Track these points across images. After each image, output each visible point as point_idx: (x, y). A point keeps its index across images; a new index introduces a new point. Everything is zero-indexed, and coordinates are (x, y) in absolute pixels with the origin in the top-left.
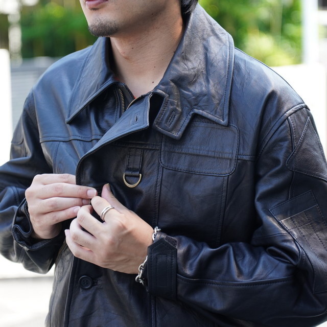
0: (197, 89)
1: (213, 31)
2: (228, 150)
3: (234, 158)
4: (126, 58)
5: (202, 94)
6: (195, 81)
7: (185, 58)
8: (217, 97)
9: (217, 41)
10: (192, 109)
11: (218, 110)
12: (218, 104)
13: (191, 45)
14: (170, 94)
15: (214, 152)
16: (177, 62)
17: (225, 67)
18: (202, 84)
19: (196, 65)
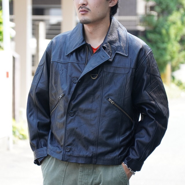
0: (116, 45)
1: (119, 26)
2: (127, 65)
3: (129, 67)
4: (91, 33)
5: (118, 47)
6: (116, 42)
7: (111, 35)
8: (124, 47)
9: (121, 29)
10: (115, 52)
11: (124, 51)
12: (124, 49)
13: (113, 30)
14: (108, 46)
15: (122, 66)
16: (109, 36)
17: (125, 38)
18: (118, 43)
19: (115, 37)
